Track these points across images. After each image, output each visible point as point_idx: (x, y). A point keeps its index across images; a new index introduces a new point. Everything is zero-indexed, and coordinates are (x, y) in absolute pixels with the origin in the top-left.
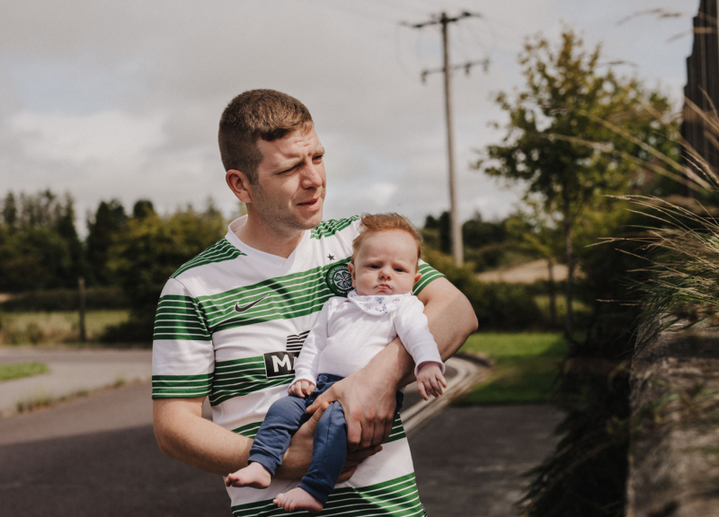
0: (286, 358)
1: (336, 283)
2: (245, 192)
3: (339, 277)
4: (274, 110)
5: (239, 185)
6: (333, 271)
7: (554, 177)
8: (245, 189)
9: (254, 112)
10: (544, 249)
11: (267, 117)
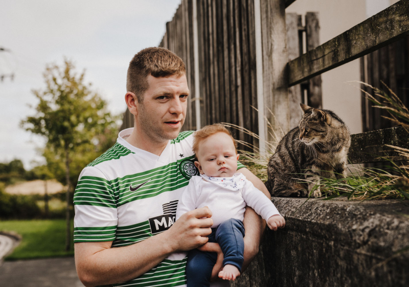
0: (164, 219)
1: (185, 171)
2: (135, 107)
3: (187, 167)
4: (163, 59)
5: (132, 103)
6: (183, 164)
7: (60, 136)
8: (135, 106)
9: (150, 58)
10: (51, 174)
11: (158, 62)
